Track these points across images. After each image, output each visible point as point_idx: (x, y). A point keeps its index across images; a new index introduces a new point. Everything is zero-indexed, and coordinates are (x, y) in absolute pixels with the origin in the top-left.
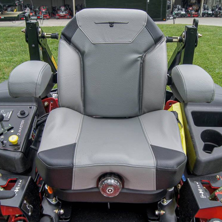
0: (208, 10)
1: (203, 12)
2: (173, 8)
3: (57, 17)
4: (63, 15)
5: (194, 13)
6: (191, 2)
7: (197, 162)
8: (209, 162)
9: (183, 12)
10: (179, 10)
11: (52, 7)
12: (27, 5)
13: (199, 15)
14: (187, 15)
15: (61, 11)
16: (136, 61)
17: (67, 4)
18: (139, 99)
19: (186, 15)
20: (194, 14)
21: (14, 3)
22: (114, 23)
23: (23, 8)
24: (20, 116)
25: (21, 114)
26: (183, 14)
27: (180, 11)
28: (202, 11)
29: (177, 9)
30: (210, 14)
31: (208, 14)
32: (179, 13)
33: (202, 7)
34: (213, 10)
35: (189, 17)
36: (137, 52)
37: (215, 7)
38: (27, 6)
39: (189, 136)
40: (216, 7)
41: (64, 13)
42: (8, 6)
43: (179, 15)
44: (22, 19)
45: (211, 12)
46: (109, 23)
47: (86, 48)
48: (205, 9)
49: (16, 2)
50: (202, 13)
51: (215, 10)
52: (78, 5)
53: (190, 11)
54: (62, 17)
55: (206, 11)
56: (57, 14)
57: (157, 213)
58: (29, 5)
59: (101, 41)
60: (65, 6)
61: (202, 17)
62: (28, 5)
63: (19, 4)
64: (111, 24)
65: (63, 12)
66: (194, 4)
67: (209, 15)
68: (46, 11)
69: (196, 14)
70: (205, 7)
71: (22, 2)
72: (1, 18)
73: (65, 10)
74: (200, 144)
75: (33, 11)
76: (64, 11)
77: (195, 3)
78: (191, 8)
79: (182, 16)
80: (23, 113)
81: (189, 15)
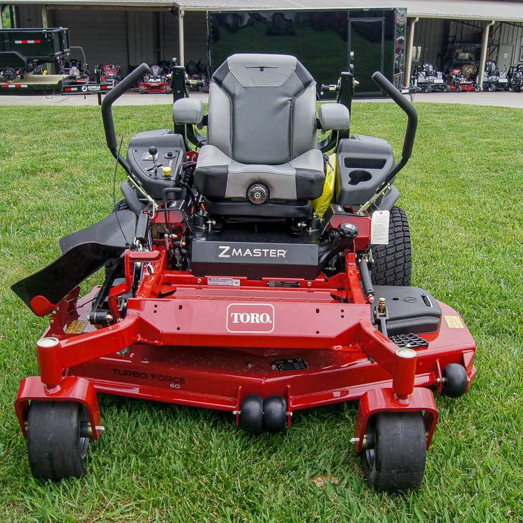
0: (498, 75)
1: (486, 80)
2: (415, 71)
3: (142, 88)
4: (155, 84)
5: (465, 82)
6: (459, 58)
7: (343, 192)
8: (352, 193)
9: (439, 80)
10: (427, 74)
11: (129, 66)
12: (71, 61)
13: (476, 87)
14: (449, 87)
15: (151, 76)
16: (285, 104)
17: (165, 59)
18: (290, 144)
19: (446, 87)
20: (465, 84)
21: (53, 55)
22: (264, 67)
23: (62, 67)
24: (167, 156)
25: (168, 155)
26: (437, 85)
27: (431, 77)
28: (483, 77)
29: (424, 73)
30: (503, 85)
31: (497, 84)
32: (430, 83)
33: (483, 69)
34: (509, 76)
35: (452, 91)
36: (286, 95)
37: (515, 69)
38: (70, 63)
39: (338, 176)
40: (518, 69)
41: (159, 80)
42: (37, 62)
43: (430, 87)
44: (66, 90)
45: (506, 81)
46: (260, 67)
47: (237, 91)
48: (490, 73)
49: (56, 54)
50: (484, 82)
51: (516, 74)
52: (189, 64)
53: (454, 77)
54: (155, 90)
55: (494, 78)
56: (142, 83)
57: (299, 224)
58: (76, 61)
59: (251, 85)
60: (160, 64)
61: (483, 91)
62: (74, 62)
63: (62, 57)
64: (262, 69)
65: (155, 78)
66: (467, 62)
67: (500, 88)
68: (116, 75)
69: (469, 84)
70: (490, 69)
71: (68, 54)
72: (22, 86)
73: (161, 74)
74: (346, 179)
75: (85, 75)
76: (159, 76)
77: (470, 59)
78: (456, 71)
79: (437, 89)
80: (170, 155)
81: (452, 87)
